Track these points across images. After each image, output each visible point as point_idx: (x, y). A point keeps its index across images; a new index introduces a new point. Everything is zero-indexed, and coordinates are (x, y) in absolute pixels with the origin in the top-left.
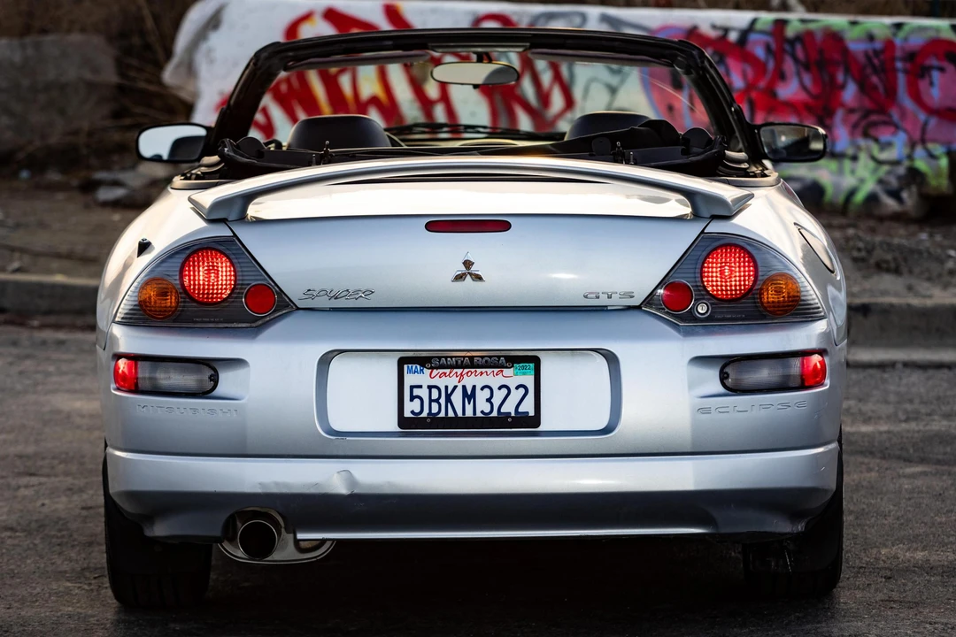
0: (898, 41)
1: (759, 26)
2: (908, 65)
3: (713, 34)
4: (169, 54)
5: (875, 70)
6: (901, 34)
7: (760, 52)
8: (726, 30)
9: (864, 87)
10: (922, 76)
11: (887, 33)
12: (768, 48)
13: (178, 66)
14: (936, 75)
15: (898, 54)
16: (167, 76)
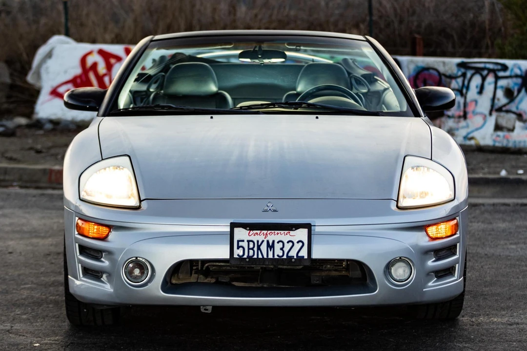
13: (33, 74)
16: (29, 78)
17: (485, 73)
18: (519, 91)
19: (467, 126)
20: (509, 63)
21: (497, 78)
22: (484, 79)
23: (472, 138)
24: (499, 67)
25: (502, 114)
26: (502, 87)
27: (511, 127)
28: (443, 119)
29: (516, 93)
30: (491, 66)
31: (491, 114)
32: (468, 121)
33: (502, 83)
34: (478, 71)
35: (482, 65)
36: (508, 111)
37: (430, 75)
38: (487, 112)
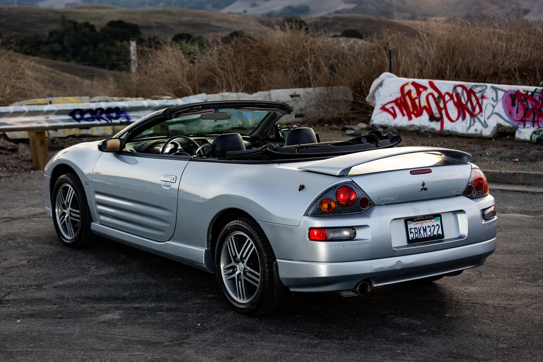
1: (537, 91)
3: (524, 93)
4: (368, 93)
7: (537, 98)
8: (528, 92)
12: (540, 97)
13: (370, 96)
16: (367, 99)
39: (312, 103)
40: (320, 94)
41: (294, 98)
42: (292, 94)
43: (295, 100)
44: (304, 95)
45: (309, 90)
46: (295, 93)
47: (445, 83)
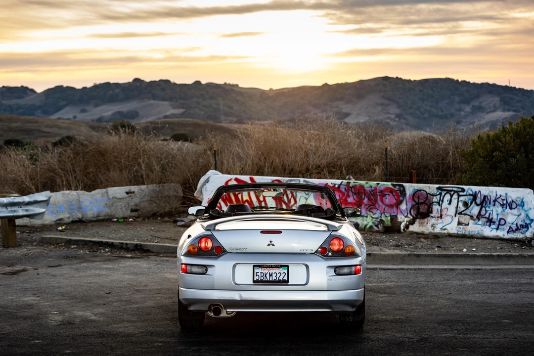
0: (378, 188)
1: (343, 184)
2: (380, 194)
3: (332, 185)
4: (196, 189)
5: (372, 195)
6: (379, 186)
7: (343, 190)
8: (335, 184)
9: (369, 199)
10: (384, 197)
11: (375, 186)
12: (345, 189)
13: (198, 192)
14: (387, 196)
15: (378, 191)
16: (195, 194)
17: (453, 192)
18: (471, 203)
19: (443, 222)
20: (465, 187)
21: (459, 196)
22: (452, 196)
23: (445, 229)
24: (460, 190)
25: (462, 216)
26: (462, 201)
27: (467, 223)
28: (429, 218)
29: (469, 205)
30: (456, 189)
31: (455, 216)
32: (443, 219)
33: (461, 198)
34: (448, 192)
35: (451, 189)
36: (465, 214)
37: (422, 193)
38: (453, 215)
39: (146, 198)
40: (153, 190)
41: (129, 195)
42: (127, 191)
43: (130, 196)
44: (138, 192)
45: (143, 187)
46: (130, 190)
47: (264, 179)
